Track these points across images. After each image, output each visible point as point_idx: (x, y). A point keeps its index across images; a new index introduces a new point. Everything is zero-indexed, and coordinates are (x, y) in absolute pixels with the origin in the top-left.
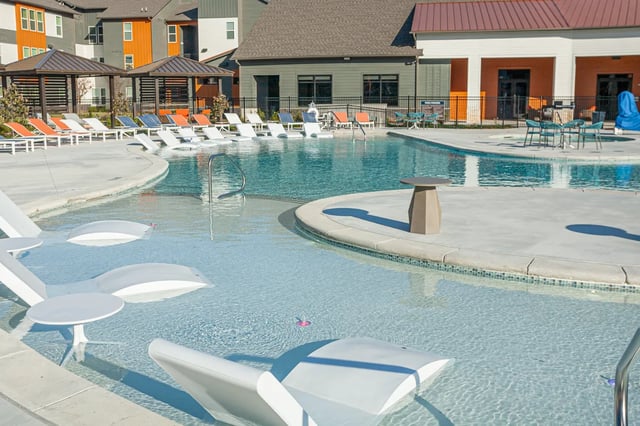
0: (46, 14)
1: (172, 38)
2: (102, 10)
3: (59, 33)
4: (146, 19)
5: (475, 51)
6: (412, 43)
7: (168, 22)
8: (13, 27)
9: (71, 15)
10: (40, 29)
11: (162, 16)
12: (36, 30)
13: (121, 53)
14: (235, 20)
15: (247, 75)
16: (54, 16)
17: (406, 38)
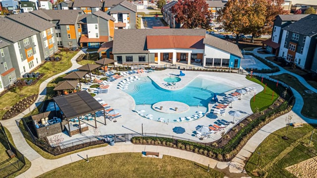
1: (79, 28)
3: (53, 32)
4: (73, 25)
5: (159, 51)
6: (148, 50)
7: (78, 24)
12: (50, 34)
13: (67, 33)
14: (97, 24)
15: (115, 56)
17: (146, 48)
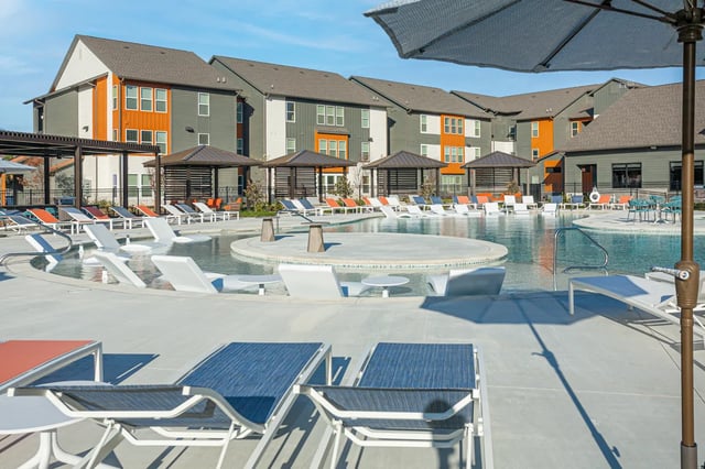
0: (466, 121)
1: (575, 133)
2: (517, 113)
3: (477, 134)
4: (548, 119)
7: (571, 120)
8: (438, 132)
9: (489, 120)
10: (460, 132)
11: (566, 115)
12: (457, 133)
13: (530, 147)
15: (571, 165)
16: (473, 121)
